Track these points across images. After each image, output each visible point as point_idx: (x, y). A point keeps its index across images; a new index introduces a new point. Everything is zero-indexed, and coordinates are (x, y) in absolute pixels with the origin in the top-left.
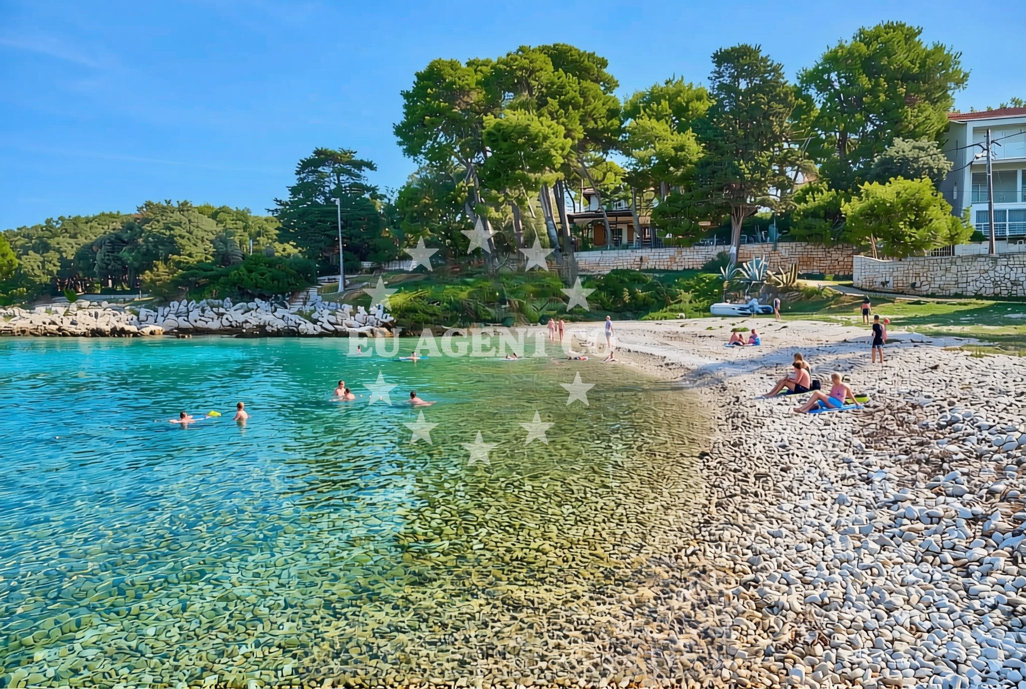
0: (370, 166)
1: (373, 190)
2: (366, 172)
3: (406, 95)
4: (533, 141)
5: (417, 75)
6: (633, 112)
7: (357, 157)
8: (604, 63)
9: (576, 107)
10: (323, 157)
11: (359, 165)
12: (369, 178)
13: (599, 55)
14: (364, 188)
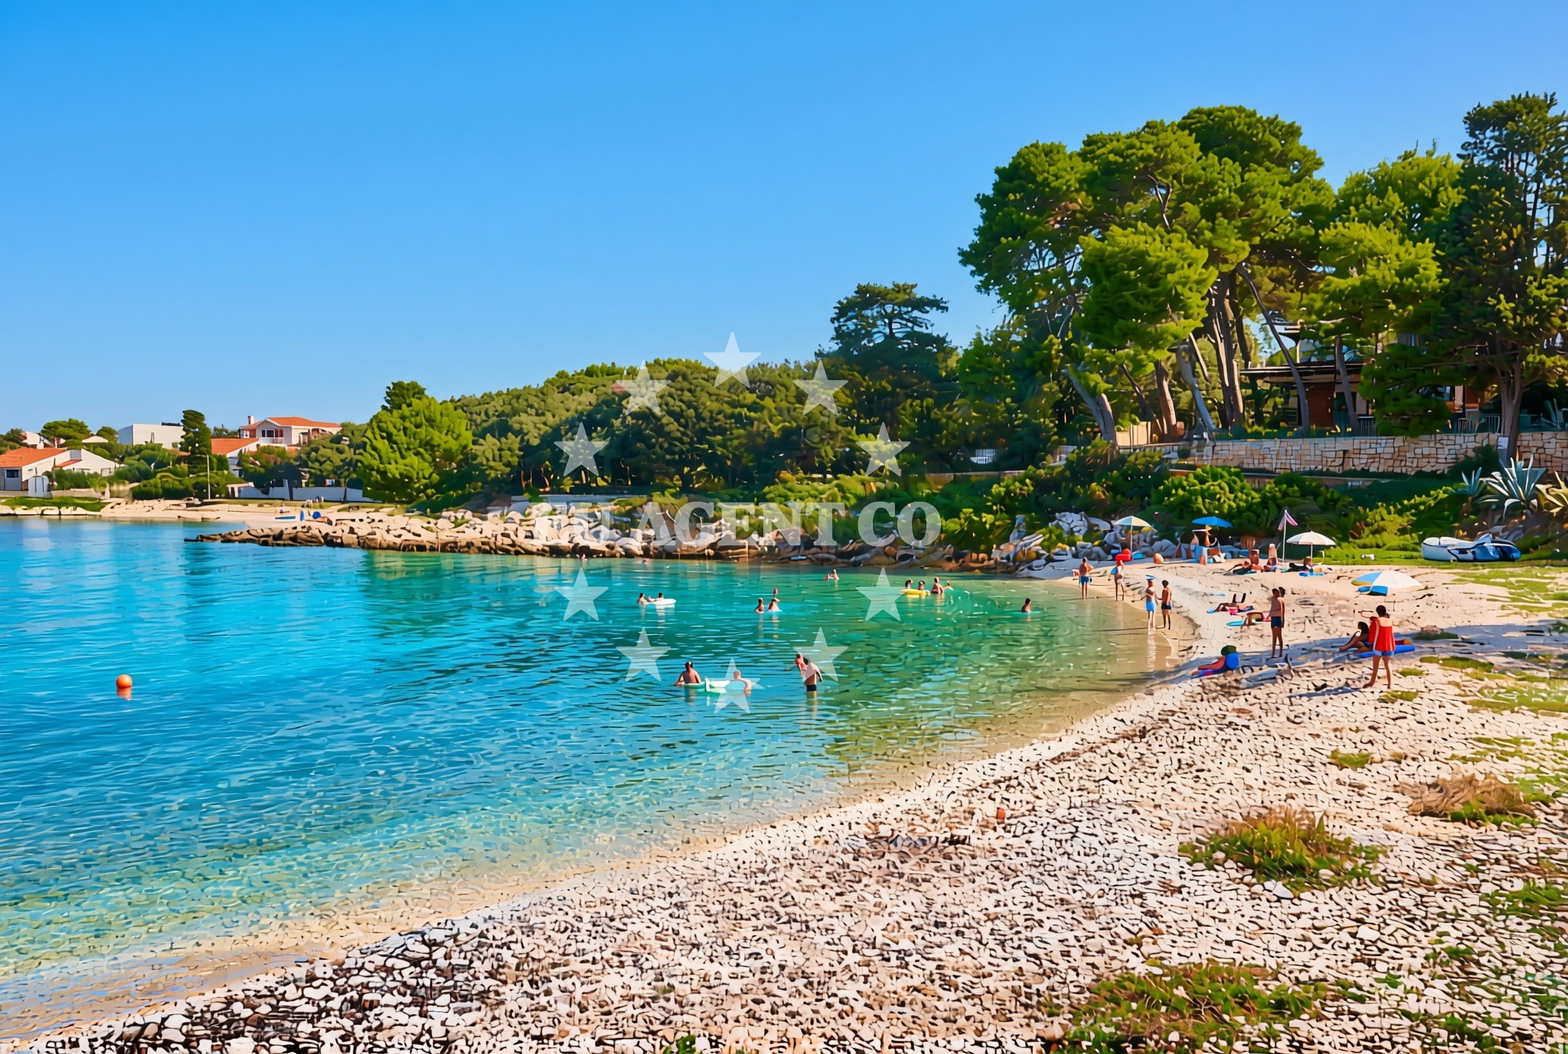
0: (937, 304)
1: (940, 341)
2: (933, 315)
3: (983, 201)
4: (1153, 274)
5: (998, 171)
7: (919, 293)
10: (867, 297)
11: (922, 304)
12: (935, 323)
13: (1286, 119)
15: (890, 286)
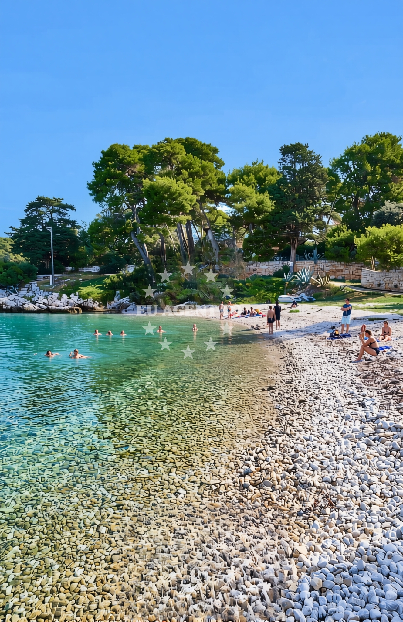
0: (72, 208)
1: (73, 223)
2: (70, 211)
3: (96, 165)
4: (173, 196)
5: (103, 152)
6: (233, 181)
7: (64, 202)
8: (215, 151)
9: (199, 176)
10: (41, 202)
11: (65, 207)
12: (71, 215)
13: (213, 145)
14: (67, 222)
15: (52, 198)
